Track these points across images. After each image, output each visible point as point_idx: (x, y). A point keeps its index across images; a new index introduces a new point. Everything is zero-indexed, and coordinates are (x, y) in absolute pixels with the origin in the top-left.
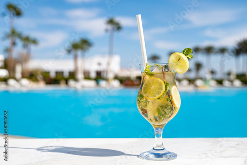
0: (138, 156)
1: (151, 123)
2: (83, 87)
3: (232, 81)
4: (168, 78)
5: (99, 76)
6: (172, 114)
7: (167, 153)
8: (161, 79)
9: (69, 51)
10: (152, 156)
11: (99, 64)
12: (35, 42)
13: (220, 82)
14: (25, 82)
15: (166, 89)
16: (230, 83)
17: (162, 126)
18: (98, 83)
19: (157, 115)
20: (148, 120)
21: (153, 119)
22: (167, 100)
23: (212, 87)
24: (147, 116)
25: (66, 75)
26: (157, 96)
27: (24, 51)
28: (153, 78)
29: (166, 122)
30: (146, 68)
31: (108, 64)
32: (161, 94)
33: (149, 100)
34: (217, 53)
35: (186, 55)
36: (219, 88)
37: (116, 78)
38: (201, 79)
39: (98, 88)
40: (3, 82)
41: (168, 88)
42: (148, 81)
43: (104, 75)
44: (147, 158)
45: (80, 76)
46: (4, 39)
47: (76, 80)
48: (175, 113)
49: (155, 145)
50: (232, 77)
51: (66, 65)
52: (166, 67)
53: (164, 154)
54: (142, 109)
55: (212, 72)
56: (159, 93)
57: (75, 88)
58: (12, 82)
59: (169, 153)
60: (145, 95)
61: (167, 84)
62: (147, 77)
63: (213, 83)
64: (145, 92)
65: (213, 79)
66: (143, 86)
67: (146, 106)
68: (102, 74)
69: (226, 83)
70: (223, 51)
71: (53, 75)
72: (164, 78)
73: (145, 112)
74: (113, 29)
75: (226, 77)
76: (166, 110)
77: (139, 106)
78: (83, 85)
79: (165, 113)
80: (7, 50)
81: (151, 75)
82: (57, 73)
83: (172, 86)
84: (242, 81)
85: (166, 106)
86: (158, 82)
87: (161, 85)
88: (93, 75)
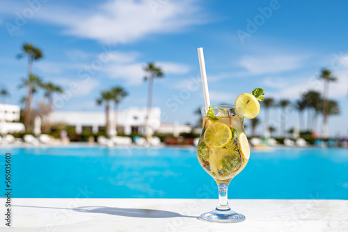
0: (198, 218)
1: (214, 177)
2: (115, 144)
3: (294, 140)
4: (235, 123)
5: (135, 133)
6: (240, 167)
7: (233, 215)
8: (227, 124)
9: (99, 102)
10: (215, 217)
11: (136, 118)
12: (58, 89)
13: (281, 141)
14: (45, 138)
15: (233, 136)
16: (293, 142)
17: (228, 181)
18: (133, 141)
19: (221, 167)
20: (210, 174)
21: (216, 172)
22: (234, 150)
23: (271, 146)
24: (209, 170)
25: (95, 130)
26: (223, 145)
27: (46, 101)
28: (217, 123)
29: (231, 177)
30: (209, 111)
31: (147, 118)
32: (227, 142)
33: (212, 149)
34: (276, 106)
35: (256, 96)
36: (280, 147)
37: (156, 134)
38: (258, 137)
39: (134, 146)
40: (19, 139)
41: (235, 136)
42: (211, 127)
43: (141, 131)
44: (209, 219)
45: (112, 132)
46: (20, 87)
47: (107, 137)
48: (244, 165)
49: (219, 205)
50: (296, 135)
51: (95, 119)
52: (232, 110)
53: (230, 216)
54: (204, 161)
55: (271, 129)
56: (224, 141)
57: (106, 145)
58: (29, 138)
59: (236, 214)
60: (207, 144)
61: (234, 130)
62: (210, 122)
63: (272, 142)
64: (208, 140)
65: (272, 137)
66: (205, 133)
67: (208, 156)
68: (139, 130)
69: (288, 142)
70: (284, 104)
71: (79, 130)
72: (230, 123)
73: (207, 164)
74: (153, 77)
75: (287, 135)
76: (232, 161)
77: (200, 156)
78: (115, 142)
79: (232, 165)
80: (25, 100)
81: (215, 119)
82: (84, 128)
83: (240, 132)
84: (306, 140)
85: (233, 157)
86: (223, 127)
87: (227, 131)
88: (128, 131)
